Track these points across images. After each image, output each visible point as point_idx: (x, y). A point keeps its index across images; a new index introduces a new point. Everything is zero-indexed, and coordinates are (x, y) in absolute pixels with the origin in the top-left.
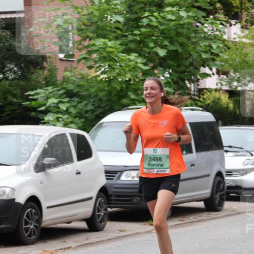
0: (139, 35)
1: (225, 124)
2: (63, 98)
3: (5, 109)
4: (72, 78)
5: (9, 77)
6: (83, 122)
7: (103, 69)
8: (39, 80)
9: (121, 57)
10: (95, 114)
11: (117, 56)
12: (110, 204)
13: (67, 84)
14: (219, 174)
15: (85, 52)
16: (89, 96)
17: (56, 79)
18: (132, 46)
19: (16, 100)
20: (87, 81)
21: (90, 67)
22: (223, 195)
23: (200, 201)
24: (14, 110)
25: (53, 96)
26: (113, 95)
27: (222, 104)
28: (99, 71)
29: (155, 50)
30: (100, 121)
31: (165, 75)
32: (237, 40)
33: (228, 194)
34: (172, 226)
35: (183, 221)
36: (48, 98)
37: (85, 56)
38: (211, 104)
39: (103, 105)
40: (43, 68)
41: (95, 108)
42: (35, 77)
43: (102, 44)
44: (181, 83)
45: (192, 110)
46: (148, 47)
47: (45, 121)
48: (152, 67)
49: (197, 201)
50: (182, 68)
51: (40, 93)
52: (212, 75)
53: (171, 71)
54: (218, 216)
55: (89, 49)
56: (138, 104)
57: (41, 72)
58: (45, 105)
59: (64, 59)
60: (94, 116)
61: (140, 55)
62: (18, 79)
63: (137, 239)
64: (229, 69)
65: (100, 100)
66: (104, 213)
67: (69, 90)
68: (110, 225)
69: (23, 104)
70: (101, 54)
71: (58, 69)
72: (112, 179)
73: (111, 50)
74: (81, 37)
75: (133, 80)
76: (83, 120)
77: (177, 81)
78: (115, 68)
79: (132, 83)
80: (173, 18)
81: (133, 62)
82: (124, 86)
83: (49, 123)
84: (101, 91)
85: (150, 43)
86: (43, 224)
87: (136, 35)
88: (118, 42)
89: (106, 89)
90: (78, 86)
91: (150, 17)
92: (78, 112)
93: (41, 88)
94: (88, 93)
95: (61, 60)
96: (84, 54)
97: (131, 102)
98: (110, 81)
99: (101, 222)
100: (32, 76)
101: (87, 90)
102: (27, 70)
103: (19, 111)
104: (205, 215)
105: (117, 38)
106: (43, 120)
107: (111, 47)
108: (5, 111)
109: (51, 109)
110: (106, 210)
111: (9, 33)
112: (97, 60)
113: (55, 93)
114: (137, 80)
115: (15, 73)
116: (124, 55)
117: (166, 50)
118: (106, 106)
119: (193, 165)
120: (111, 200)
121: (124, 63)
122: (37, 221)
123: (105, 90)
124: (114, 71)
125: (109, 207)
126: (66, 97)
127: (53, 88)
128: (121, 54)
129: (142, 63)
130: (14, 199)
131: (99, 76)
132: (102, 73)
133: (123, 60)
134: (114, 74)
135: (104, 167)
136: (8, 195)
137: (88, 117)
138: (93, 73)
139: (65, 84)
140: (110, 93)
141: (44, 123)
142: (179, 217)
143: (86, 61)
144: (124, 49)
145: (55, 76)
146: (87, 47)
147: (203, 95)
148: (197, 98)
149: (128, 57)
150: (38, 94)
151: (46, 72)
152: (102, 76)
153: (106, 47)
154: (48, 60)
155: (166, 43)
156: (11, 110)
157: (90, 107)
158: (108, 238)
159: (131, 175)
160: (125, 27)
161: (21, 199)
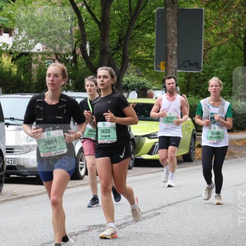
22: (2, 176)
27: (4, 67)
33: (7, 175)
64: (13, 26)
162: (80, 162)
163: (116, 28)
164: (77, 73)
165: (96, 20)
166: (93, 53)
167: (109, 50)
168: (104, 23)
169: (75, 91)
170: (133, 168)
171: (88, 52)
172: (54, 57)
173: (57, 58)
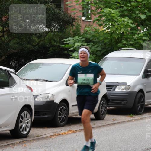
0: (130, 6)
2: (83, 43)
3: (50, 49)
4: (89, 31)
5: (53, 30)
6: (95, 57)
7: (108, 26)
8: (70, 32)
9: (119, 19)
10: (101, 52)
11: (116, 19)
12: (109, 104)
13: (86, 35)
15: (98, 16)
16: (99, 42)
17: (80, 32)
18: (126, 13)
19: (56, 44)
20: (98, 33)
21: (100, 25)
24: (55, 50)
25: (78, 42)
26: (113, 42)
28: (105, 27)
29: (139, 15)
30: (105, 56)
31: (144, 30)
36: (75, 43)
37: (98, 18)
39: (107, 47)
40: (73, 25)
41: (102, 49)
42: (68, 30)
43: (108, 11)
46: (135, 13)
47: (73, 56)
48: (136, 25)
51: (70, 40)
53: (147, 28)
55: (101, 15)
56: (128, 47)
57: (71, 28)
58: (73, 47)
59: (85, 20)
60: (101, 54)
61: (130, 18)
62: (58, 32)
63: (123, 125)
65: (105, 44)
66: (105, 110)
67: (87, 38)
68: (108, 117)
69: (61, 46)
70: (107, 17)
71: (81, 26)
72: (110, 90)
73: (113, 15)
74: (96, 7)
75: (125, 33)
78: (115, 26)
79: (124, 34)
81: (126, 22)
82: (120, 36)
83: (75, 57)
84: (106, 39)
85: (136, 11)
86: (69, 116)
87: (128, 6)
88: (118, 11)
90: (93, 36)
92: (92, 51)
93: (71, 37)
94: (98, 40)
95: (83, 21)
96: (97, 17)
97: (123, 46)
98: (111, 33)
99: (102, 115)
100: (66, 30)
102: (64, 27)
103: (58, 50)
105: (117, 8)
106: (72, 55)
107: (113, 13)
108: (50, 50)
109: (77, 49)
110: (106, 108)
111: (54, 5)
112: (105, 21)
113: (79, 40)
114: (128, 33)
115: (56, 28)
116: (120, 18)
117: (146, 16)
118: (108, 48)
120: (109, 102)
121: (121, 23)
122: (66, 113)
123: (109, 39)
124: (114, 27)
125: (108, 106)
126: (86, 42)
127: (78, 37)
128: (119, 18)
129: (131, 23)
130: (54, 101)
131: (105, 30)
132: (107, 29)
133: (120, 21)
134: (114, 29)
135: (106, 83)
136: (50, 98)
137: (98, 54)
138: (102, 29)
139: (85, 35)
140: (111, 40)
141: (72, 58)
142: (148, 113)
143: (98, 22)
144: (121, 14)
145: (80, 30)
146: (99, 13)
149: (123, 19)
150: (69, 40)
151: (74, 28)
152: (107, 31)
153: (110, 13)
154: (76, 21)
155: (146, 11)
156: (53, 50)
157: (99, 49)
158: (106, 124)
159: (121, 88)
160: (122, 2)
161: (57, 101)
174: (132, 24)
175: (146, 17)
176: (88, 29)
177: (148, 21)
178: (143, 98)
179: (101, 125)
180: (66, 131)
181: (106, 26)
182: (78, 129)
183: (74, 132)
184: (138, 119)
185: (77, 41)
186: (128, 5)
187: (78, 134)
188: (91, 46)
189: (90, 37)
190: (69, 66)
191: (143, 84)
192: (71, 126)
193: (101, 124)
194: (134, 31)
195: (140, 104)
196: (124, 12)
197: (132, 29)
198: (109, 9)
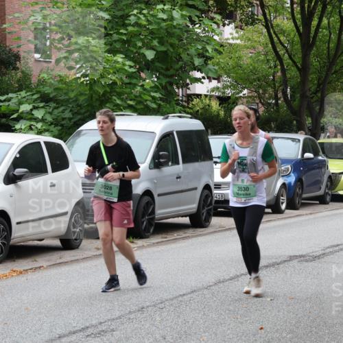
0: (126, 34)
1: (215, 133)
2: (37, 103)
4: (49, 81)
6: (59, 130)
8: (11, 83)
10: (73, 121)
13: (43, 87)
14: (207, 187)
16: (67, 101)
17: (30, 82)
18: (118, 46)
20: (66, 83)
21: (70, 68)
22: (210, 209)
23: (186, 216)
25: (27, 101)
26: (94, 99)
27: (213, 111)
28: (80, 72)
29: (142, 50)
30: (78, 128)
31: (153, 79)
32: (231, 41)
33: (215, 209)
34: (154, 243)
35: (166, 238)
36: (20, 103)
37: (65, 55)
38: (200, 111)
39: (83, 111)
40: (15, 69)
41: (73, 114)
42: (7, 79)
43: (85, 42)
44: (169, 88)
45: (180, 117)
46: (135, 46)
48: (138, 69)
49: (182, 217)
50: (172, 72)
51: (12, 98)
52: (203, 80)
53: (158, 75)
54: (204, 232)
55: (69, 49)
56: (124, 110)
57: (13, 73)
59: (40, 59)
60: (72, 123)
61: (127, 57)
64: (222, 73)
65: (79, 106)
67: (44, 93)
68: (86, 243)
70: (83, 53)
71: (32, 71)
72: (90, 192)
73: (95, 49)
76: (60, 128)
77: (165, 85)
80: (165, 17)
82: (108, 90)
84: (81, 94)
85: (137, 42)
86: (12, 242)
87: (122, 34)
89: (88, 92)
90: (56, 89)
91: (139, 15)
92: (53, 119)
93: (13, 92)
94: (67, 97)
95: (37, 61)
97: (115, 108)
99: (76, 239)
100: (4, 78)
101: (66, 94)
104: (190, 232)
106: (14, 127)
107: (95, 46)
109: (24, 115)
112: (78, 60)
113: (29, 97)
116: (109, 55)
117: (155, 52)
118: (85, 112)
119: (179, 177)
120: (88, 215)
121: (109, 64)
122: (5, 238)
123: (86, 94)
125: (85, 223)
126: (41, 102)
127: (26, 93)
128: (106, 54)
131: (79, 78)
132: (82, 76)
133: (108, 60)
135: (81, 179)
137: (64, 124)
139: (41, 87)
140: (91, 97)
142: (162, 234)
144: (108, 49)
145: (30, 79)
146: (66, 46)
147: (192, 101)
148: (186, 104)
149: (114, 58)
150: (9, 100)
151: (19, 74)
152: (83, 79)
153: (89, 46)
154: (22, 60)
155: (155, 43)
157: (68, 114)
158: (84, 257)
160: (110, 25)
162: (282, 198)
163: (315, 73)
164: (278, 115)
165: (297, 66)
166: (294, 96)
167: (308, 94)
168: (304, 70)
169: (276, 132)
170: (330, 203)
171: (289, 96)
172: (258, 101)
173: (260, 102)
174: (131, 67)
175: (156, 55)
176: (45, 76)
177: (158, 62)
178: (152, 206)
179: (73, 258)
180: (7, 272)
181: (80, 70)
182: (30, 267)
183: (21, 273)
184: (143, 247)
185: (25, 100)
186: (121, 31)
187: (29, 277)
188: (52, 109)
189: (50, 91)
190: (9, 146)
191: (151, 180)
192: (16, 263)
193: (74, 256)
194: (134, 81)
195: (147, 217)
196: (114, 44)
197: (130, 76)
198: (86, 38)
